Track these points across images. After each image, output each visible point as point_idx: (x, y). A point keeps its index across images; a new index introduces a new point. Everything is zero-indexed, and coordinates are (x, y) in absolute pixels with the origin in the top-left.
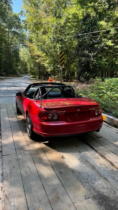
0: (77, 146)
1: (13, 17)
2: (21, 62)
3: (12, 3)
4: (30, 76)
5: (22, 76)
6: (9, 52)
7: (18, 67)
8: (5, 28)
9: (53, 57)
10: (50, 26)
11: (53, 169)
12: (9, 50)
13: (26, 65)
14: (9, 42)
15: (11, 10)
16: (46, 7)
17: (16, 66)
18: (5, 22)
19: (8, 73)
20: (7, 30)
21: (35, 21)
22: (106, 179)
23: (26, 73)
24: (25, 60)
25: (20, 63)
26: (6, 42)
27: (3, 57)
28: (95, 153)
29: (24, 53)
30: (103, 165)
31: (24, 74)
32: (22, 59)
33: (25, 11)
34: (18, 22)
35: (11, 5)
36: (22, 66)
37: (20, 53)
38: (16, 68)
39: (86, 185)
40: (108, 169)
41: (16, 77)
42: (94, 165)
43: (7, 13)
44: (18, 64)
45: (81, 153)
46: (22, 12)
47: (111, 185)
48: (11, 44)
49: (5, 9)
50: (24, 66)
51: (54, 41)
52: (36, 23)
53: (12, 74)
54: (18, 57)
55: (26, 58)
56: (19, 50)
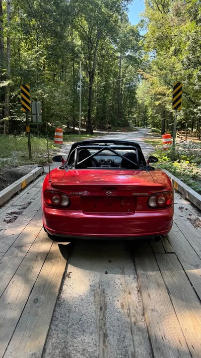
0: (110, 261)
1: (128, 33)
2: (139, 106)
3: (127, 9)
4: (150, 129)
5: (136, 130)
6: (119, 91)
7: (132, 115)
8: (116, 51)
9: (187, 94)
10: (184, 39)
11: (31, 292)
12: (119, 88)
13: (146, 111)
14: (120, 74)
15: (127, 21)
16: (180, 6)
17: (130, 112)
18: (115, 41)
19: (114, 125)
20: (119, 54)
21: (157, 34)
22: (105, 336)
23: (145, 124)
24: (145, 103)
25: (136, 108)
26: (115, 75)
27: (109, 99)
28: (133, 281)
29: (144, 91)
30: (126, 308)
31: (141, 126)
32: (140, 102)
33: (147, 20)
34: (136, 39)
35: (125, 12)
36: (139, 113)
37: (137, 91)
38: (129, 117)
39: (59, 335)
40: (128, 319)
41: (125, 131)
42: (108, 304)
43: (120, 27)
44: (134, 110)
45: (108, 274)
46: (142, 21)
47: (103, 352)
48: (124, 77)
49: (116, 22)
50: (143, 112)
51: (189, 65)
52: (159, 37)
53: (120, 126)
54: (134, 98)
55: (147, 100)
56: (135, 86)
